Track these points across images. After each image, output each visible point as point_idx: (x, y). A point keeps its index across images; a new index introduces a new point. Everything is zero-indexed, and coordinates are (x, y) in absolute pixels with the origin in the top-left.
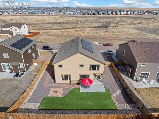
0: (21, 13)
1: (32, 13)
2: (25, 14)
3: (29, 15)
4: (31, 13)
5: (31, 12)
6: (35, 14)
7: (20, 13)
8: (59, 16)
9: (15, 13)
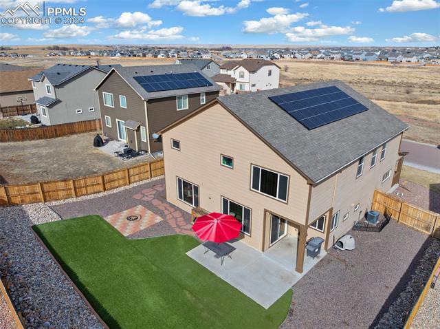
0: (323, 56)
1: (350, 59)
2: (333, 58)
3: (342, 61)
4: (346, 58)
5: (349, 56)
6: (357, 59)
7: (319, 56)
8: (430, 68)
9: (310, 55)
